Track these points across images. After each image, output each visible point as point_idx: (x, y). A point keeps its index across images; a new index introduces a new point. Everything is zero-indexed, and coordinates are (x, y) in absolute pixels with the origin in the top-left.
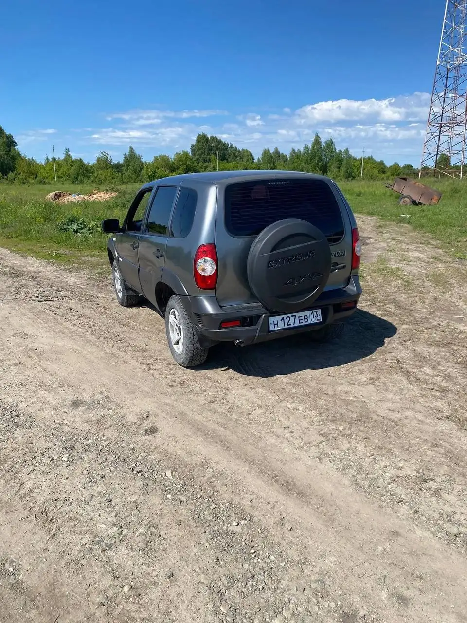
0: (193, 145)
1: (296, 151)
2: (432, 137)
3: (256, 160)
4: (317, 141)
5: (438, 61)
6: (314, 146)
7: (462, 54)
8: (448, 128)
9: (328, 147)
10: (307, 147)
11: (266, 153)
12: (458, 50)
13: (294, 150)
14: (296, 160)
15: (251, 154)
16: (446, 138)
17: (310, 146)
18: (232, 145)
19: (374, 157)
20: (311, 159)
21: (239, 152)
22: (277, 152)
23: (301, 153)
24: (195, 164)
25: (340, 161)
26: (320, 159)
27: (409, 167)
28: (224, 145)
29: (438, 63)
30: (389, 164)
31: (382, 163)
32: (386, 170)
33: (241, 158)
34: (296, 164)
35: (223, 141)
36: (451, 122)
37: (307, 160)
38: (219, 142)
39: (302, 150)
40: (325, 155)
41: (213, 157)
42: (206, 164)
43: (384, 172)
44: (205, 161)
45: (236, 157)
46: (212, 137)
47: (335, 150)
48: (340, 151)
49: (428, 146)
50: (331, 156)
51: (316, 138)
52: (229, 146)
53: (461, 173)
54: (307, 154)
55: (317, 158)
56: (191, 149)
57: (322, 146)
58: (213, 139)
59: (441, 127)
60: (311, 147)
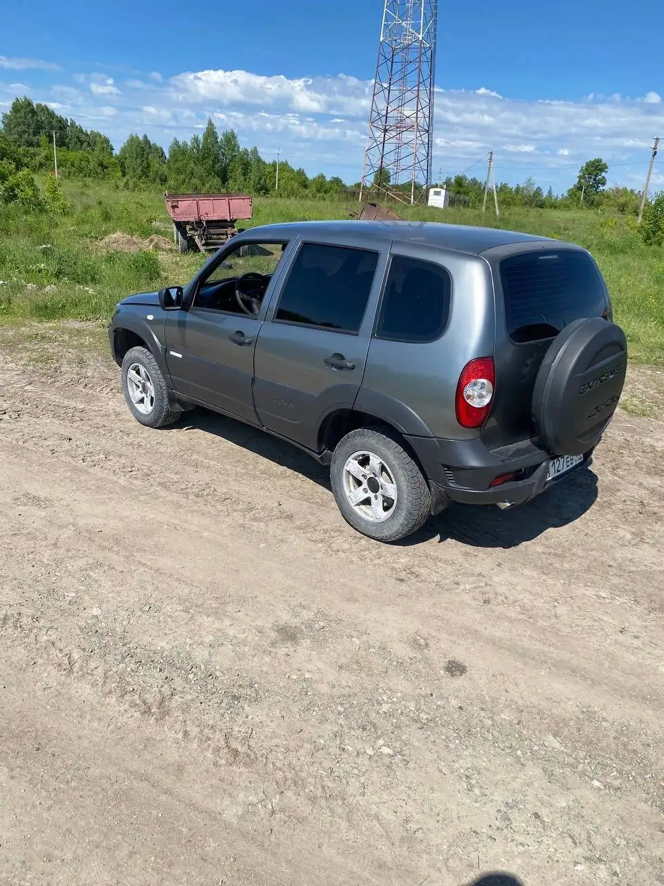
0: (5, 116)
1: (181, 143)
2: (375, 144)
3: (117, 151)
4: (211, 132)
5: (382, 36)
6: (207, 139)
7: (411, 30)
8: (394, 133)
9: (228, 142)
10: (196, 139)
11: (133, 141)
12: (407, 24)
13: (176, 142)
14: (180, 157)
15: (107, 141)
16: (393, 147)
17: (201, 137)
18: (73, 124)
19: (290, 164)
20: (204, 158)
21: (87, 135)
22: (146, 141)
23: (189, 148)
24: (13, 148)
25: (245, 164)
26: (216, 160)
27: (337, 181)
28: (60, 120)
29: (382, 39)
30: (311, 175)
31: (301, 173)
32: (307, 183)
33: (89, 145)
34: (180, 164)
35: (58, 113)
36: (399, 125)
37: (198, 159)
38: (51, 114)
39: (189, 144)
40: (223, 154)
41: (43, 138)
42: (32, 150)
43: (305, 186)
44: (31, 144)
45: (82, 143)
46: (39, 106)
47: (238, 148)
48: (246, 150)
49: (371, 156)
50: (232, 156)
51: (209, 126)
52: (69, 124)
53: (412, 196)
54: (198, 150)
55: (212, 157)
56: (3, 122)
57: (219, 140)
58: (43, 109)
59: (385, 131)
60: (202, 140)
